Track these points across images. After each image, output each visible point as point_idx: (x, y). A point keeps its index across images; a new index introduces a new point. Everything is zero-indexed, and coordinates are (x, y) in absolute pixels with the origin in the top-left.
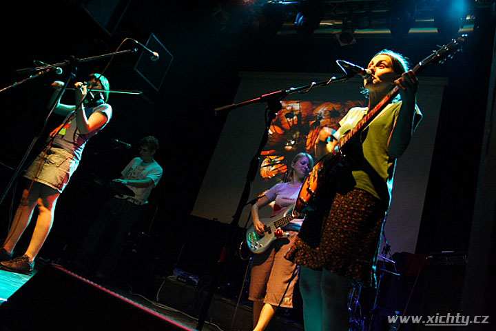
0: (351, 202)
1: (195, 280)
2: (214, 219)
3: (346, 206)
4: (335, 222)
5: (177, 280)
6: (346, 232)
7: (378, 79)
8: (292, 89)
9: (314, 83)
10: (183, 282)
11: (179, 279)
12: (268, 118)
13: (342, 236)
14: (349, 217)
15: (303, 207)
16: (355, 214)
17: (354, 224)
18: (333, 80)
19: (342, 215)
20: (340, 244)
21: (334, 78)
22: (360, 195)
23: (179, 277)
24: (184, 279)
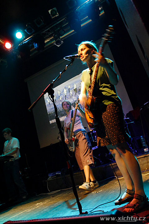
0: (110, 112)
1: (59, 174)
2: (51, 144)
3: (109, 115)
4: (110, 123)
5: (52, 178)
6: (116, 124)
7: (85, 55)
8: (54, 80)
9: (60, 73)
10: (55, 177)
11: (53, 177)
12: (52, 99)
13: (116, 127)
14: (113, 118)
15: (93, 125)
16: (114, 115)
17: (117, 120)
18: (67, 67)
19: (110, 119)
20: (118, 130)
21: (67, 66)
22: (111, 107)
23: (52, 177)
24: (54, 176)
